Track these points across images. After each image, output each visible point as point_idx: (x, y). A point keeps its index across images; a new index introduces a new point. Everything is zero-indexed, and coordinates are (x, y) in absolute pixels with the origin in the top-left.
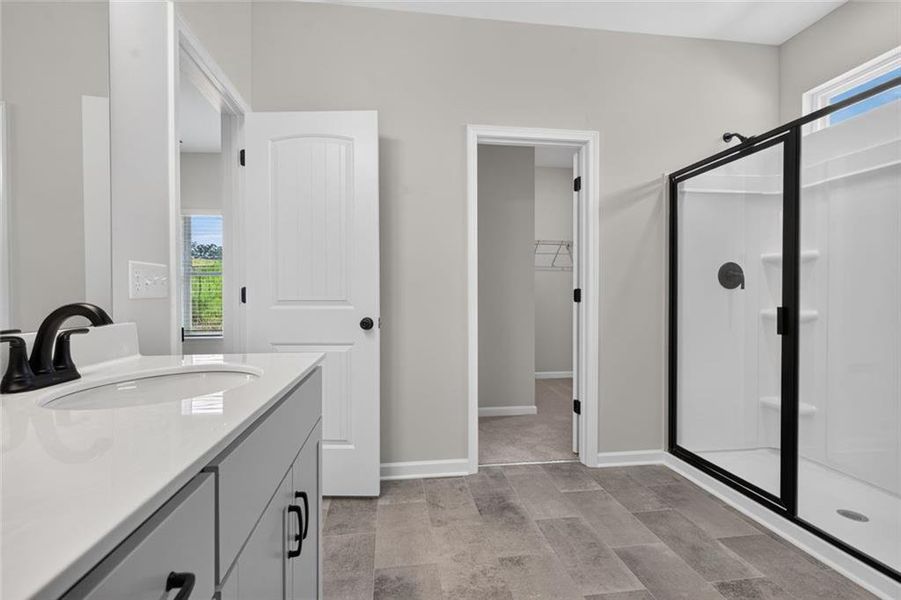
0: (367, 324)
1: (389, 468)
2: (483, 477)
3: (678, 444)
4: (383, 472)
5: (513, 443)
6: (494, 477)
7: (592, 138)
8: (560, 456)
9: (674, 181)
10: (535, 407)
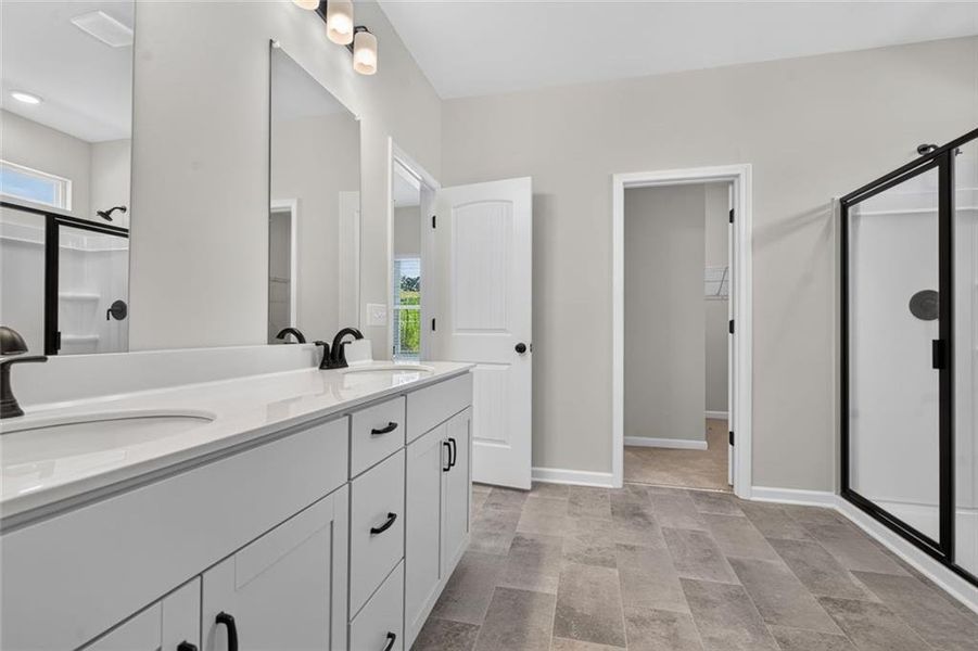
0: (521, 349)
1: (540, 472)
2: (626, 491)
3: (851, 487)
4: (534, 474)
5: (667, 470)
6: (638, 493)
7: (744, 171)
8: (712, 485)
9: (845, 204)
10: (705, 443)
